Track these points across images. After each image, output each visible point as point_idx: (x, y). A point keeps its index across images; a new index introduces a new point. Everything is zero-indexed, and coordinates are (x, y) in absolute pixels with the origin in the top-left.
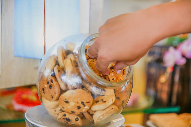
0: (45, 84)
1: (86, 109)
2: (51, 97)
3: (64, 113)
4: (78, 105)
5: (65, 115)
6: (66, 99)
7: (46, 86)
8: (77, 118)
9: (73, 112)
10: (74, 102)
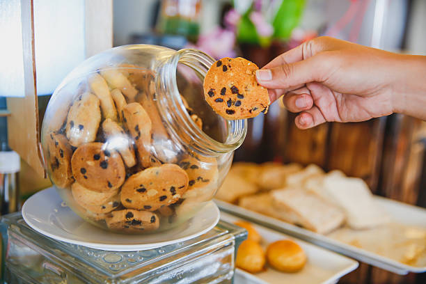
0: (88, 160)
1: (174, 199)
2: (107, 184)
3: (128, 211)
4: (163, 194)
5: (129, 215)
6: (141, 186)
7: (90, 163)
8: (153, 217)
9: (147, 208)
10: (156, 188)
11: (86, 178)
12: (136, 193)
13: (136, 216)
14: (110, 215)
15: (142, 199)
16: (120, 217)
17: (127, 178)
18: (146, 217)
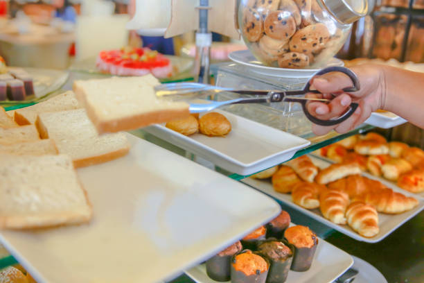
1: (320, 46)
2: (285, 34)
3: (294, 53)
6: (304, 36)
7: (276, 22)
9: (304, 51)
10: (312, 38)
11: (272, 31)
12: (300, 40)
13: (298, 56)
14: (282, 56)
15: (304, 45)
16: (289, 56)
17: (297, 31)
18: (303, 57)
